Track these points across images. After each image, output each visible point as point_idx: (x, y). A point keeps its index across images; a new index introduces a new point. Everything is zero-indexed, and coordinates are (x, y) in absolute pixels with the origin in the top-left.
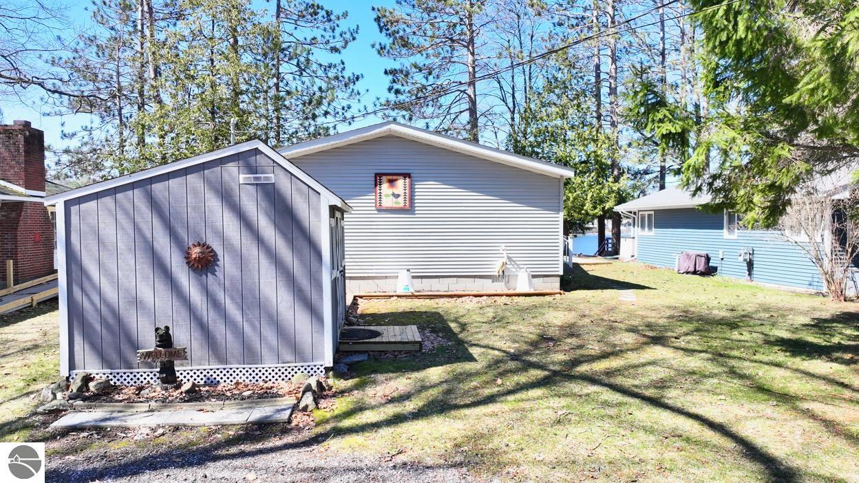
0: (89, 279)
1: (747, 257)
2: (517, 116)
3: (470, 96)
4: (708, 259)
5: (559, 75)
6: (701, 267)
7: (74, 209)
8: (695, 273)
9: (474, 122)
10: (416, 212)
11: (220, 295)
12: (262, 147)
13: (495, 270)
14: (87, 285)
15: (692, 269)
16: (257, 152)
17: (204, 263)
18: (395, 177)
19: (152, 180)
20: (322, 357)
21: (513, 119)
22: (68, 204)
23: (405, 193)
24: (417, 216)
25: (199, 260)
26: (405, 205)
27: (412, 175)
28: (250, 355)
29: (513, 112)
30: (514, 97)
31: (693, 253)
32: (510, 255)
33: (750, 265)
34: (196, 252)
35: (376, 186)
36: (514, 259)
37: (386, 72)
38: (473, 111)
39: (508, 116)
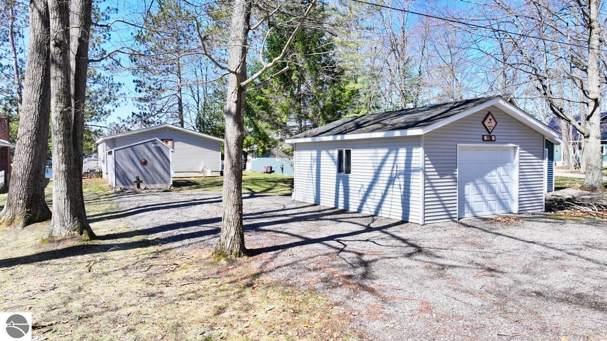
0: (119, 166)
1: (281, 166)
2: (200, 106)
3: (179, 97)
4: (271, 168)
5: (220, 89)
6: (269, 171)
7: (116, 152)
8: (267, 173)
9: (181, 110)
11: (148, 169)
12: (157, 139)
13: (200, 169)
14: (119, 168)
15: (266, 171)
16: (156, 140)
17: (145, 163)
18: (168, 141)
19: (133, 146)
20: (170, 183)
21: (198, 106)
22: (115, 151)
23: (171, 145)
24: (175, 153)
25: (144, 162)
27: (173, 140)
28: (154, 183)
29: (198, 103)
30: (198, 96)
31: (266, 166)
33: (282, 169)
34: (143, 161)
36: (206, 166)
37: (134, 81)
38: (180, 103)
39: (196, 105)
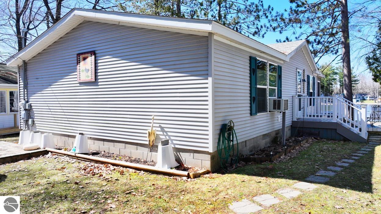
10: (99, 84)
18: (86, 55)
23: (92, 68)
24: (100, 87)
26: (92, 78)
27: (97, 52)
32: (163, 125)
35: (77, 65)
36: (166, 130)
